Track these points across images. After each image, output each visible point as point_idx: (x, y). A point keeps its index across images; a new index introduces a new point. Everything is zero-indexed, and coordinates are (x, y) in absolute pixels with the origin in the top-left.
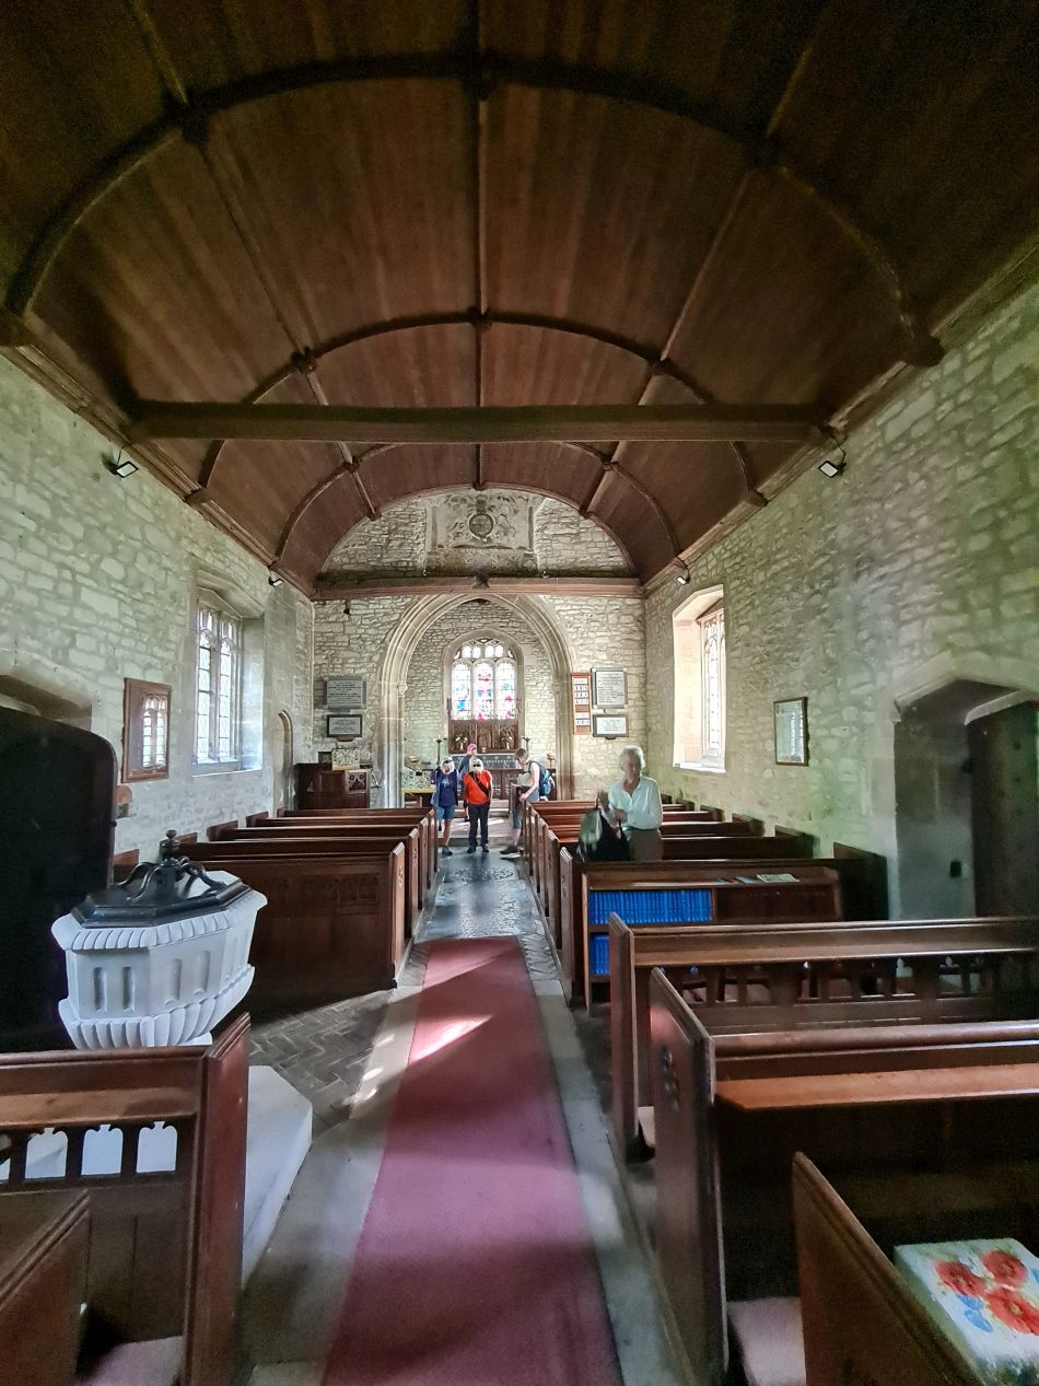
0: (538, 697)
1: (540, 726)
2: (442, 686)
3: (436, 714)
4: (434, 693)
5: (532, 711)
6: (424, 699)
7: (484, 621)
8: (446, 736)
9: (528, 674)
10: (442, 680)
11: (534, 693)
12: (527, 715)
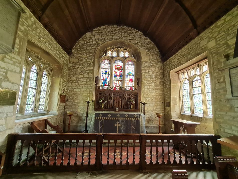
0: (149, 79)
1: (150, 96)
2: (93, 69)
3: (89, 86)
4: (88, 73)
5: (146, 87)
6: (82, 76)
7: (120, 35)
8: (94, 99)
9: (143, 66)
10: (94, 66)
11: (147, 77)
12: (143, 89)
